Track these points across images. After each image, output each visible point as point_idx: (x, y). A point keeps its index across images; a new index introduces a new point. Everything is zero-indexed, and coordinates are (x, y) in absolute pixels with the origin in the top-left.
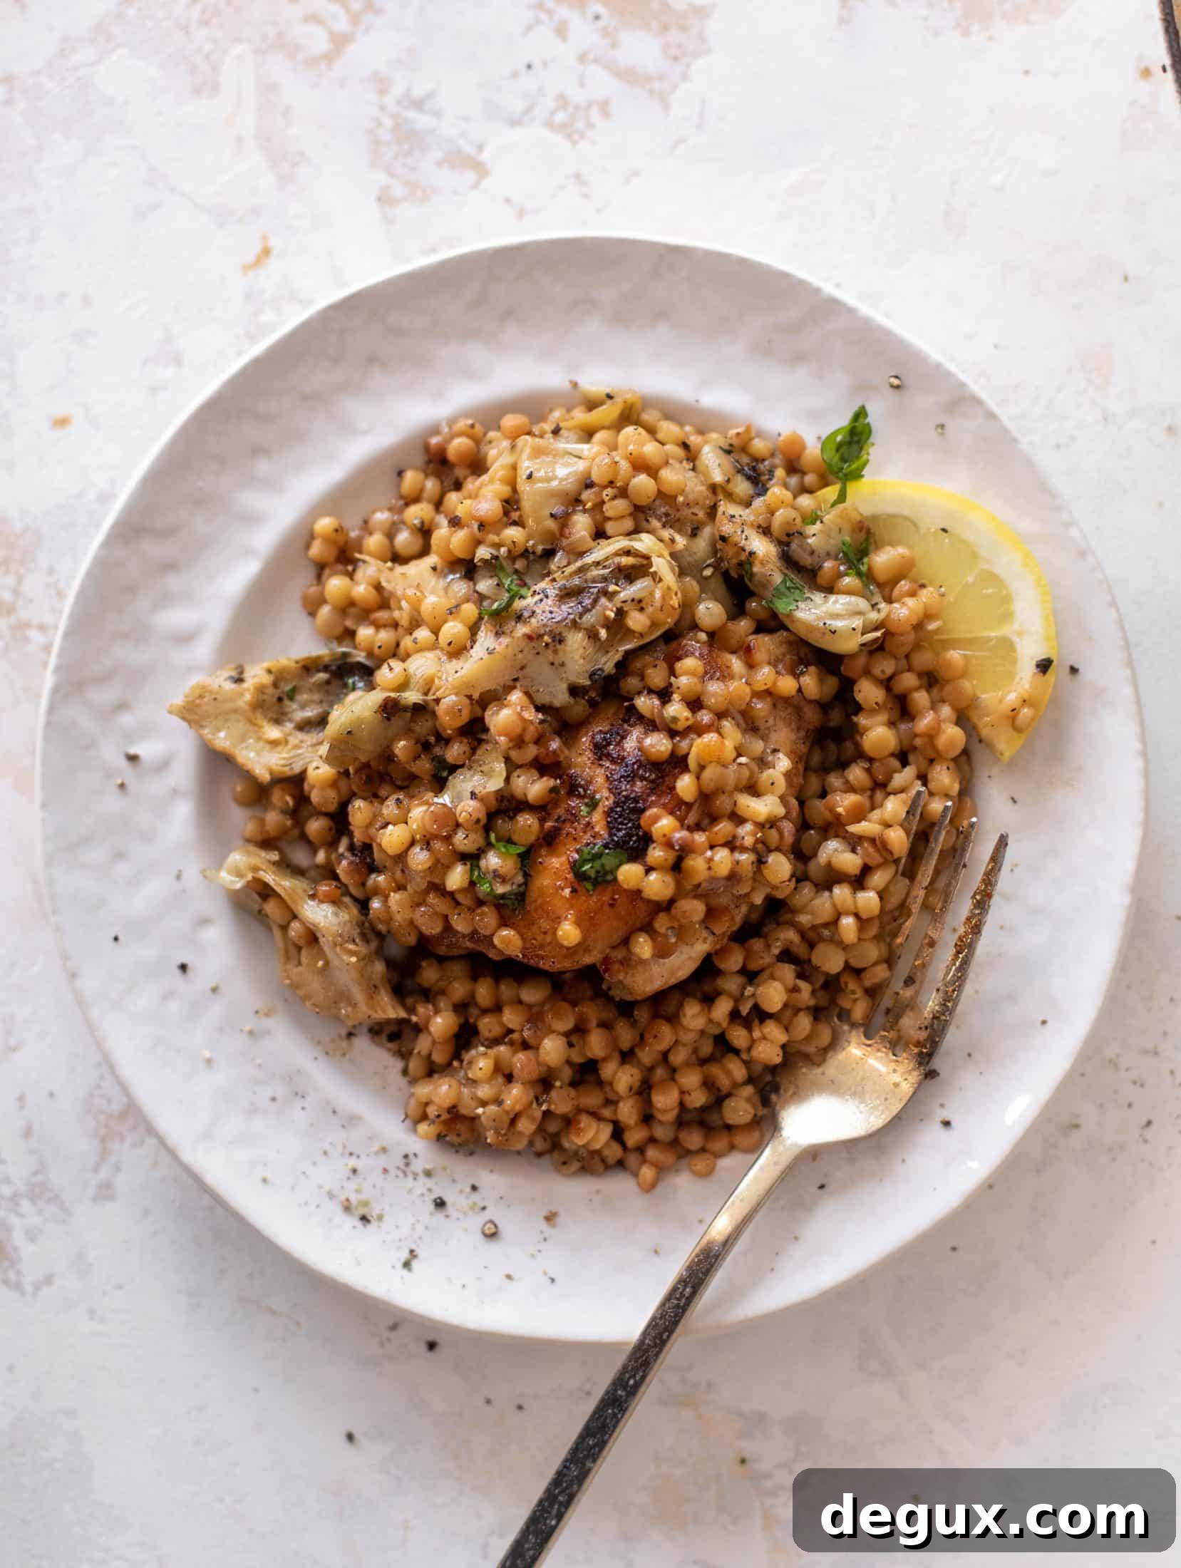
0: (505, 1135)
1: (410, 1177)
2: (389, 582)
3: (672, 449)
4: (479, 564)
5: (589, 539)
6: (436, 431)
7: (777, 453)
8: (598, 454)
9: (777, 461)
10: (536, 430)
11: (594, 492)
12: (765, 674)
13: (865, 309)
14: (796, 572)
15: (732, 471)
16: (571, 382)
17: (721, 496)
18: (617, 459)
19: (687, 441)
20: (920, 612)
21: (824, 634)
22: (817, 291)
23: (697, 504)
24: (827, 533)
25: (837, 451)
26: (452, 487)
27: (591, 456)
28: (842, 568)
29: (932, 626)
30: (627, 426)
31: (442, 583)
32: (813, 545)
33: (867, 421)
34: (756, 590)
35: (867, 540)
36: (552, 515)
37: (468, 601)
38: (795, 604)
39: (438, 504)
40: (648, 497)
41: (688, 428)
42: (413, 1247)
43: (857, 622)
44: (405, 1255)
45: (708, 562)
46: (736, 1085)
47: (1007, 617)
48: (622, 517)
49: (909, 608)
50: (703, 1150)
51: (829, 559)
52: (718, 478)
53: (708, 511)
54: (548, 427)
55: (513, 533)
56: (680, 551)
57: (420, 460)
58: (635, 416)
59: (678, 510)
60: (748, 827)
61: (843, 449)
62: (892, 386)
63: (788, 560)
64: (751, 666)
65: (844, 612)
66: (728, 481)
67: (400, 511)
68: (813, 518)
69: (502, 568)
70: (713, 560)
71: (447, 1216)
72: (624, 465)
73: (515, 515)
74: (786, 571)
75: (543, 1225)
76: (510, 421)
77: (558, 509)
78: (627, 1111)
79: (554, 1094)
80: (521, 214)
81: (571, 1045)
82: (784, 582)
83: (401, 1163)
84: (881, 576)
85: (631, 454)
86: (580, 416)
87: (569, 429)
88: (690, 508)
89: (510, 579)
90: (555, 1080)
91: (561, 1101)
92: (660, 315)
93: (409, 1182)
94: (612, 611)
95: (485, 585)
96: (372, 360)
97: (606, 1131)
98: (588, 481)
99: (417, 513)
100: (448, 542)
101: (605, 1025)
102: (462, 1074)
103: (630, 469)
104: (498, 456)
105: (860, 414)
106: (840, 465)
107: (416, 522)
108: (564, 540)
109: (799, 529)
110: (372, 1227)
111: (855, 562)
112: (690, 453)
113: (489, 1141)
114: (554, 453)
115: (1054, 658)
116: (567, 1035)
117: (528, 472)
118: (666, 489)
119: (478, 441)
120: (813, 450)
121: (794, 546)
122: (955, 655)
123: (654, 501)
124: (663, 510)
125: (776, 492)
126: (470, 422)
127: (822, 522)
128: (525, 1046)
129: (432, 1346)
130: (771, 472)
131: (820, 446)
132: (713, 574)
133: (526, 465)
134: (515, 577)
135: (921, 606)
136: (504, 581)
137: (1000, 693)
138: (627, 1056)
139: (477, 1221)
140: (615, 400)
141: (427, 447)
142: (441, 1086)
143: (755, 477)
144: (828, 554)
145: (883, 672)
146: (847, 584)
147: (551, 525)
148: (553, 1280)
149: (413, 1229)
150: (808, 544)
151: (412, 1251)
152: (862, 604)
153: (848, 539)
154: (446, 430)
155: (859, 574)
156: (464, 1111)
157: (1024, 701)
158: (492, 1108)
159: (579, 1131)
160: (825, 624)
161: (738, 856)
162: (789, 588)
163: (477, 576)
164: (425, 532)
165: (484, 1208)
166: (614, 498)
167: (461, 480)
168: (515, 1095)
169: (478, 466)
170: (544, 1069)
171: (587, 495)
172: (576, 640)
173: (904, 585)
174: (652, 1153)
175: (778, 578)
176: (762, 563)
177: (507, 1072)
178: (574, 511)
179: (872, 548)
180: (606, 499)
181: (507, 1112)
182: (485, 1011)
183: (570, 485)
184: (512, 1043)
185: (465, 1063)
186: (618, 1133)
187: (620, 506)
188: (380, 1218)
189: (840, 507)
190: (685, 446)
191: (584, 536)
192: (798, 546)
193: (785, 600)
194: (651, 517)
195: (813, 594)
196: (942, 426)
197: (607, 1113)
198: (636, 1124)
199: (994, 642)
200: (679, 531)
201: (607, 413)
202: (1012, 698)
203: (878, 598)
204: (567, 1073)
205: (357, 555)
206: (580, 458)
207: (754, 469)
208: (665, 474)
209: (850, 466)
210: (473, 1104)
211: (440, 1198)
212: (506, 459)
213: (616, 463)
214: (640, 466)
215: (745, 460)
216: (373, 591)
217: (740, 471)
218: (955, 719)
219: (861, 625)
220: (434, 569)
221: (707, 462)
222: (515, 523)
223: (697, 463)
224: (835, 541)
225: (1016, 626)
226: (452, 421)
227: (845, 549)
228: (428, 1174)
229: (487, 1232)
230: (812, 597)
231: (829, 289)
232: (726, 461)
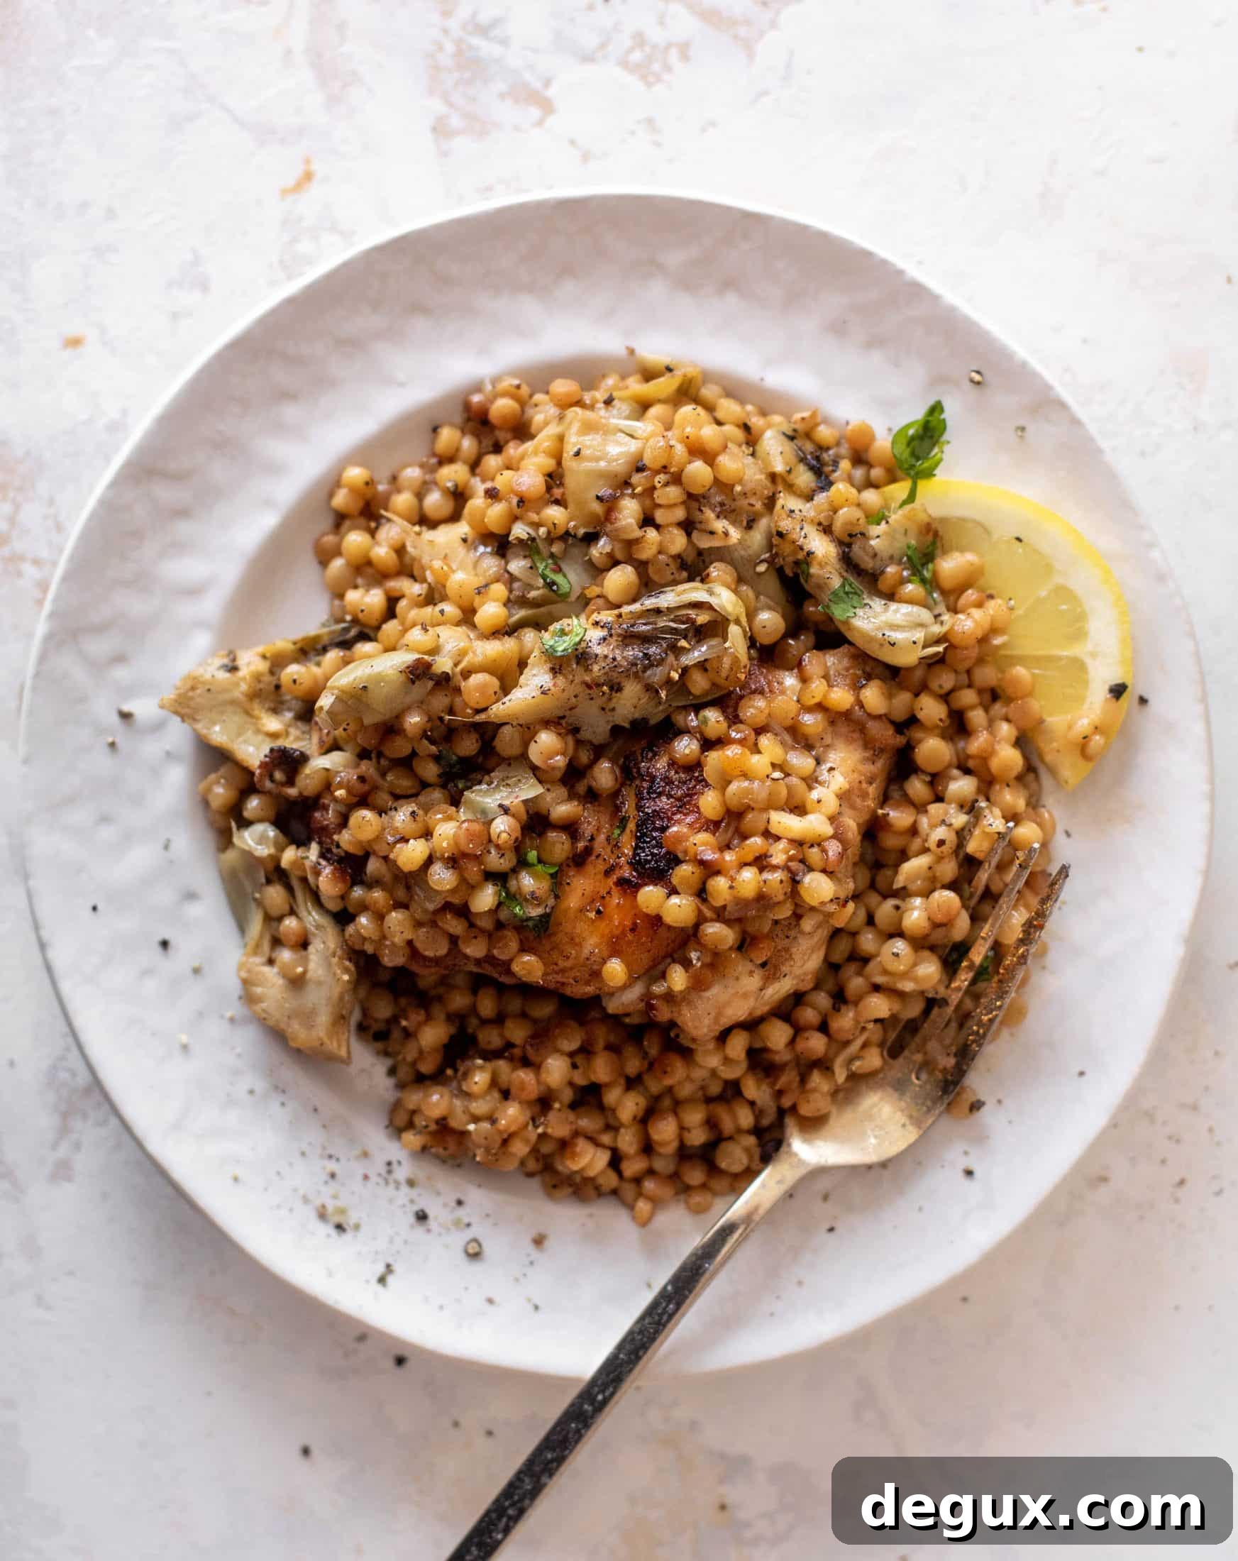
0: (495, 1154)
1: (392, 1186)
2: (415, 547)
3: (729, 429)
4: (514, 542)
5: (636, 527)
6: (478, 388)
7: (844, 442)
8: (653, 435)
9: (844, 450)
10: (587, 398)
11: (646, 477)
12: (816, 688)
13: (952, 296)
14: (855, 575)
15: (794, 460)
16: (627, 348)
17: (780, 488)
18: (672, 443)
19: (749, 423)
20: (986, 626)
21: (882, 645)
22: (900, 273)
23: (755, 494)
24: (891, 535)
25: (909, 444)
26: (491, 449)
27: (645, 435)
28: (905, 573)
29: (998, 641)
30: (685, 405)
31: (473, 556)
32: (876, 547)
33: (942, 417)
34: (811, 591)
35: (934, 543)
36: (598, 497)
37: (498, 581)
38: (854, 610)
39: (474, 466)
40: (704, 486)
41: (749, 408)
42: (390, 1260)
43: (919, 635)
44: (380, 1269)
45: (763, 557)
47: (1081, 635)
48: (672, 506)
49: (976, 622)
50: (704, 1186)
51: (892, 563)
52: (779, 467)
53: (766, 501)
54: (600, 395)
55: (555, 514)
56: (734, 545)
57: (458, 418)
58: (692, 391)
59: (734, 500)
60: (782, 845)
61: (915, 443)
62: (972, 381)
63: (848, 562)
64: (805, 680)
65: (904, 623)
66: (789, 472)
67: (433, 470)
68: (877, 517)
69: (538, 550)
70: (767, 555)
71: (429, 1231)
72: (680, 449)
73: (557, 492)
74: (845, 574)
75: (531, 1248)
76: (562, 387)
77: (605, 491)
78: (627, 1141)
79: (552, 1116)
80: (586, 157)
81: (574, 1066)
82: (843, 586)
83: (383, 1170)
84: (947, 583)
85: (688, 437)
86: (636, 386)
87: (621, 399)
88: (746, 498)
89: (544, 563)
90: (555, 1101)
91: (558, 1124)
92: (729, 284)
93: (391, 1189)
95: (517, 565)
96: (418, 308)
97: (603, 1158)
98: (640, 464)
99: (451, 474)
100: (484, 515)
101: (612, 1048)
102: (454, 1084)
103: (686, 454)
104: (542, 414)
105: (936, 408)
106: (913, 461)
107: (450, 485)
108: (609, 525)
109: (862, 530)
110: (348, 1237)
111: (920, 568)
112: (750, 437)
113: (478, 1159)
114: (605, 428)
115: (1127, 683)
116: (571, 1055)
117: (575, 449)
118: (723, 477)
119: (523, 404)
120: (883, 442)
121: (856, 548)
122: (1021, 673)
123: (709, 489)
124: (718, 499)
125: (841, 488)
126: (516, 382)
127: (887, 522)
128: (526, 1062)
129: (400, 1361)
130: (835, 463)
131: (890, 439)
132: (767, 570)
133: (574, 441)
134: (550, 561)
135: (989, 618)
136: (538, 564)
137: (1071, 718)
138: (632, 1083)
139: (459, 1239)
140: (675, 372)
141: (467, 406)
142: (431, 1095)
143: (819, 468)
144: (891, 558)
145: (941, 686)
146: (911, 591)
147: (597, 508)
148: (536, 1308)
149: (391, 1241)
150: (871, 546)
151: (388, 1266)
152: (925, 615)
153: (913, 542)
154: (489, 387)
155: (923, 581)
156: (454, 1124)
157: (1096, 728)
158: (486, 1126)
159: (574, 1155)
160: (883, 635)
161: (767, 876)
162: (847, 593)
163: (510, 555)
164: (459, 496)
165: (468, 1225)
166: (667, 484)
167: (502, 443)
168: (512, 1114)
169: (522, 431)
170: (542, 1088)
171: (636, 478)
172: (633, 691)
173: (971, 595)
174: (649, 1185)
175: (836, 582)
176: (820, 564)
177: (504, 1086)
178: (623, 495)
179: (938, 552)
180: (658, 485)
181: (500, 1132)
182: (484, 1022)
183: (620, 466)
184: (511, 1059)
185: (460, 1073)
186: (616, 1161)
187: (673, 493)
188: (357, 1227)
189: (908, 507)
190: (746, 428)
191: (630, 525)
192: (860, 548)
193: (842, 605)
194: (704, 506)
195: (872, 600)
196: (1023, 429)
197: (606, 1139)
198: (637, 1154)
199: (1063, 662)
200: (733, 523)
201: (664, 386)
202: (1083, 724)
203: (941, 608)
204: (568, 1095)
205: (383, 512)
206: (632, 436)
207: (818, 458)
208: (724, 461)
209: (923, 463)
210: (465, 1118)
211: (422, 1211)
212: (553, 430)
213: (671, 447)
214: (698, 451)
215: (809, 447)
216: (394, 556)
217: (802, 460)
218: (1013, 740)
219: (923, 639)
220: (465, 540)
221: (768, 448)
222: (557, 502)
223: (758, 448)
224: (900, 543)
225: (1089, 647)
226: (495, 381)
227: (909, 553)
228: (411, 1183)
229: (471, 1251)
230: (871, 603)
231: (914, 272)
232: (789, 447)
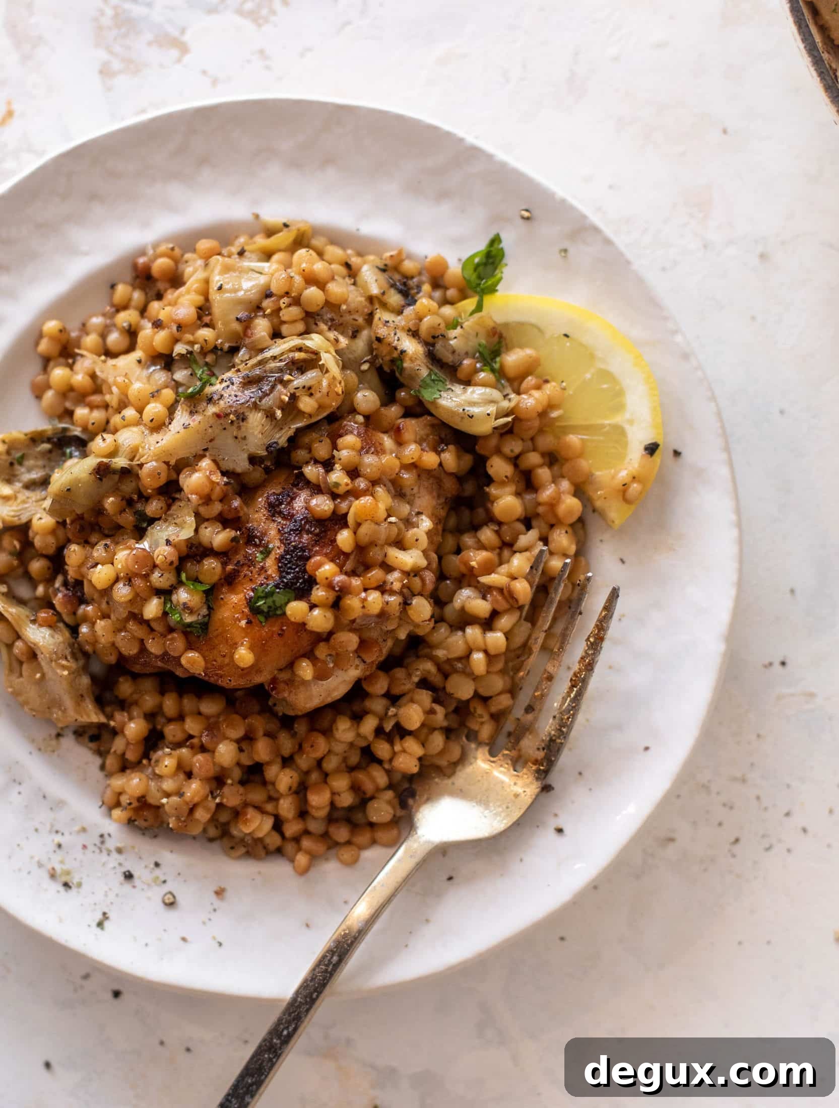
0: (184, 821)
1: (105, 853)
2: (102, 372)
3: (336, 267)
4: (176, 358)
5: (268, 338)
6: (143, 253)
7: (424, 272)
8: (277, 270)
9: (424, 278)
10: (225, 252)
11: (273, 301)
12: (412, 451)
13: (501, 155)
14: (439, 368)
15: (386, 286)
16: (254, 214)
17: (377, 306)
18: (292, 274)
19: (349, 262)
20: (545, 403)
21: (462, 418)
22: (461, 140)
23: (357, 312)
24: (466, 337)
25: (475, 270)
26: (154, 298)
27: (271, 271)
28: (478, 365)
29: (554, 414)
30: (300, 249)
31: (145, 373)
32: (454, 346)
33: (501, 246)
34: (405, 383)
35: (499, 343)
36: (237, 319)
37: (167, 387)
38: (439, 393)
39: (143, 311)
40: (318, 305)
41: (349, 252)
42: (106, 910)
43: (492, 409)
44: (99, 916)
45: (365, 359)
46: (378, 790)
47: (620, 408)
48: (294, 322)
49: (536, 399)
50: (349, 843)
51: (467, 357)
52: (375, 290)
53: (367, 317)
54: (235, 249)
55: (205, 333)
56: (342, 349)
57: (129, 275)
58: (305, 242)
59: (341, 316)
60: (396, 575)
61: (481, 268)
62: (523, 218)
63: (433, 358)
64: (400, 443)
65: (480, 401)
66: (383, 293)
67: (112, 316)
68: (454, 324)
69: (195, 362)
70: (369, 357)
71: (134, 887)
72: (298, 280)
73: (207, 319)
74: (431, 367)
75: (214, 898)
76: (204, 245)
77: (242, 314)
78: (286, 807)
79: (226, 790)
80: (215, 82)
81: (241, 750)
82: (429, 375)
83: (97, 841)
84: (511, 372)
85: (304, 270)
86: (261, 241)
87: (252, 252)
88: (351, 315)
89: (201, 370)
90: (227, 778)
91: (232, 796)
92: (328, 161)
93: (104, 857)
94: (287, 396)
95: (180, 375)
96: (94, 197)
97: (268, 823)
98: (268, 292)
99: (125, 318)
100: (152, 341)
101: (269, 735)
102: (150, 770)
103: (303, 283)
104: (194, 272)
105: (496, 240)
106: (478, 282)
107: (125, 325)
108: (247, 339)
109: (443, 333)
110: (74, 891)
111: (490, 361)
112: (351, 271)
113: (171, 826)
114: (240, 269)
115: (660, 442)
116: (238, 741)
117: (219, 284)
118: (332, 299)
119: (177, 261)
120: (455, 268)
121: (438, 346)
122: (573, 439)
123: (322, 308)
124: (329, 316)
125: (424, 302)
126: (171, 246)
127: (462, 327)
128: (203, 749)
129: (117, 994)
130: (419, 287)
131: (460, 266)
132: (369, 368)
133: (217, 279)
134: (205, 368)
135: (546, 397)
136: (197, 372)
137: (613, 471)
138: (287, 762)
139: (158, 893)
140: (290, 228)
141: (135, 266)
142: (132, 779)
143: (406, 291)
144: (467, 353)
145: (512, 451)
146: (483, 377)
147: (237, 326)
148: (220, 944)
149: (106, 895)
150: (450, 345)
151: (104, 914)
152: (496, 394)
153: (483, 342)
154: (151, 252)
155: (493, 371)
156: (151, 801)
157: (634, 478)
158: (175, 799)
159: (246, 822)
160: (464, 410)
161: (388, 598)
162: (433, 381)
163: (174, 368)
164: (132, 333)
165: (164, 882)
166: (289, 305)
167: (162, 292)
168: (194, 789)
169: (176, 280)
170: (217, 769)
171: (267, 304)
172: (256, 419)
173: (530, 380)
174: (306, 843)
175: (424, 372)
176: (412, 360)
177: (187, 769)
178: (256, 316)
179: (503, 349)
180: (283, 306)
181: (187, 803)
182: (170, 720)
183: (253, 295)
184: (192, 747)
185: (153, 762)
186: (278, 825)
187: (295, 311)
188: (79, 885)
189: (477, 316)
190: (348, 265)
191: (263, 337)
192: (442, 346)
193: (430, 390)
194: (319, 321)
195: (453, 385)
196: (565, 251)
197: (269, 807)
198: (294, 818)
199: (605, 430)
200: (342, 333)
201: (284, 238)
202: (623, 475)
203: (508, 390)
204: (237, 774)
205: (77, 351)
206: (261, 273)
207: (405, 284)
208: (332, 287)
209: (486, 282)
210: (159, 795)
211: (129, 871)
212: (200, 275)
213: (292, 277)
214: (311, 280)
215: (397, 277)
216: (88, 379)
217: (393, 286)
218: (573, 492)
219: (495, 412)
220: (139, 362)
221: (366, 278)
222: (207, 325)
223: (358, 279)
224: (473, 343)
225: (627, 416)
226: (155, 246)
227: (481, 350)
228: (119, 851)
229: (167, 901)
230: (453, 388)
231: (470, 139)
232: (382, 277)
